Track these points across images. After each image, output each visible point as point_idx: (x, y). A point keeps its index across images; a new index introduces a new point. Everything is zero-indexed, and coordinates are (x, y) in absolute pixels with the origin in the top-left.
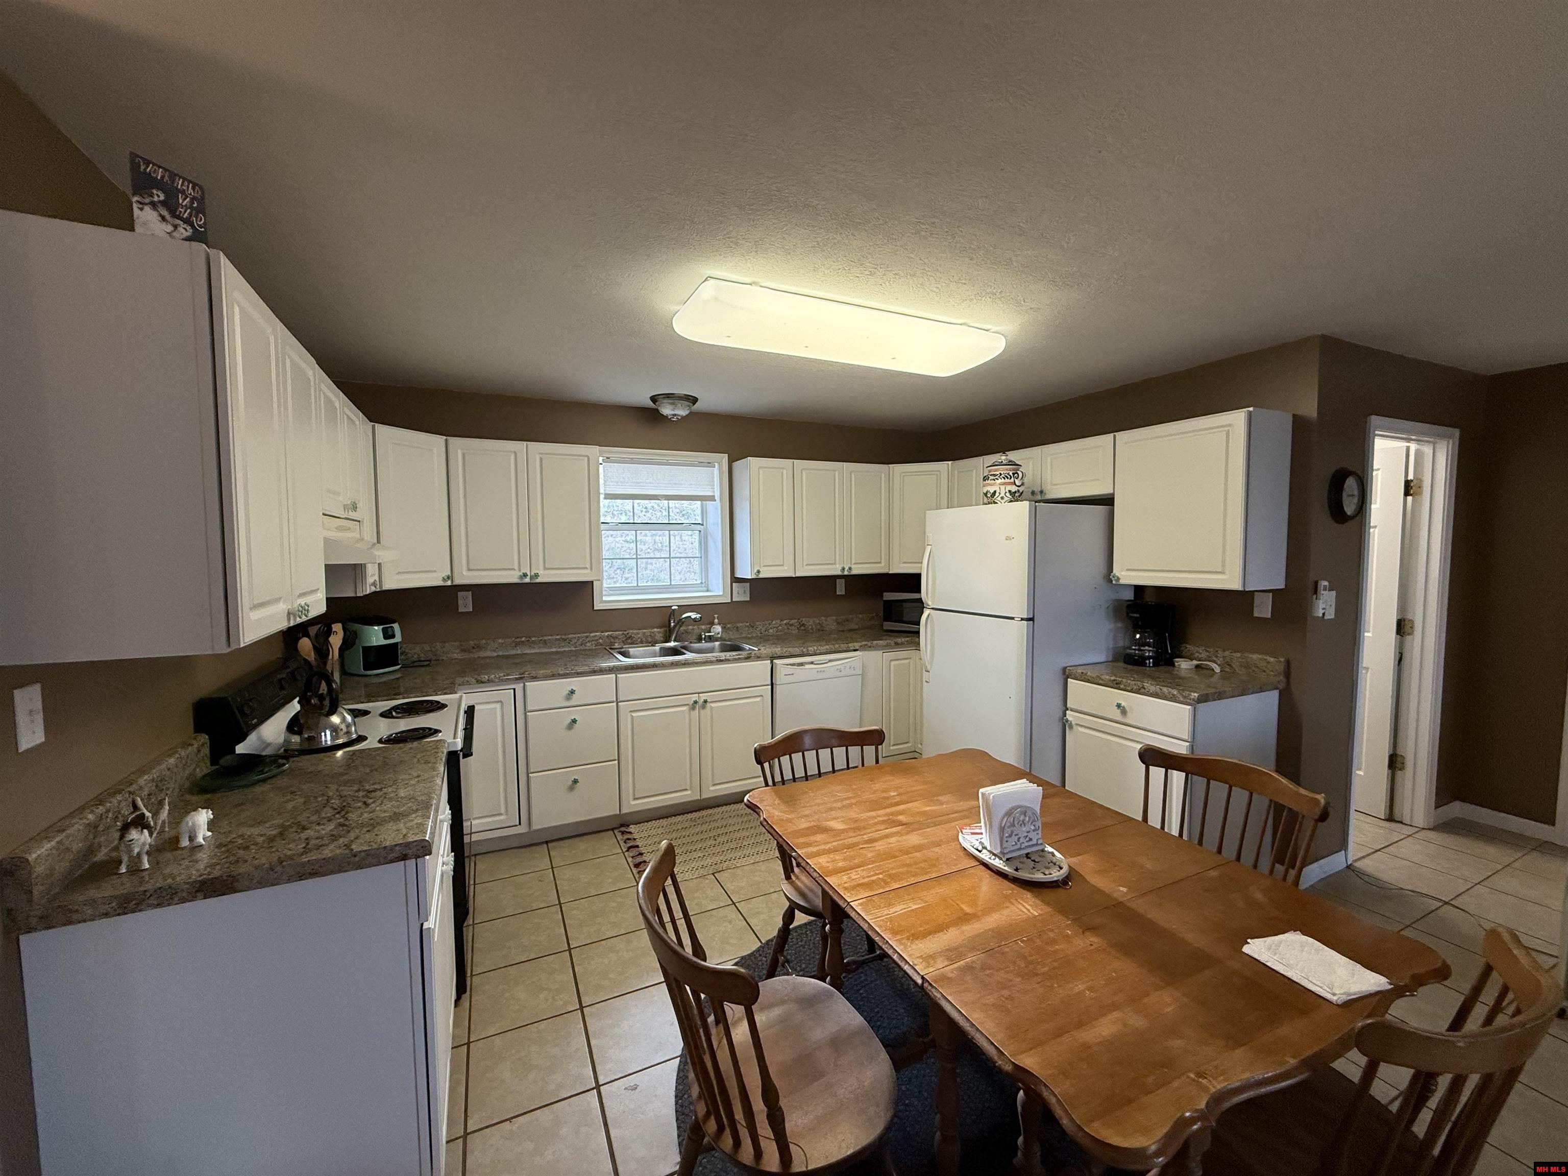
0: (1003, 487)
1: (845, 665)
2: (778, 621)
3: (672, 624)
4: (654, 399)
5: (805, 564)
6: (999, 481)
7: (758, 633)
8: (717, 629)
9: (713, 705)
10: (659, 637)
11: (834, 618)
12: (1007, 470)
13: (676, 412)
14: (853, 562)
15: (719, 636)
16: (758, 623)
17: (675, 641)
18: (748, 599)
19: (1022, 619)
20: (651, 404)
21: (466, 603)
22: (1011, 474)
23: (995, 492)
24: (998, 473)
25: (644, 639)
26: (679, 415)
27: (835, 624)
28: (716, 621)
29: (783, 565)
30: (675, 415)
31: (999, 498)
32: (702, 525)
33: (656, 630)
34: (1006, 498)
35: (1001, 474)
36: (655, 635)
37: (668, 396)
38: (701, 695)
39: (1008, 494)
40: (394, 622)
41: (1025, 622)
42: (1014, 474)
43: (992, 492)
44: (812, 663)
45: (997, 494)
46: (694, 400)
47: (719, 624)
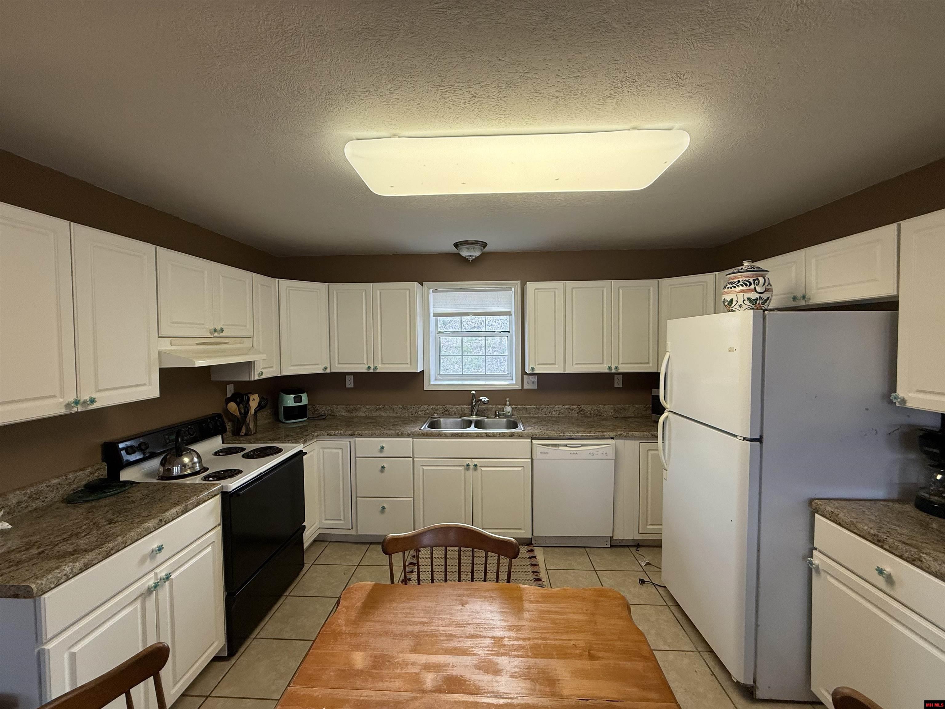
0: (740, 296)
1: (597, 450)
2: (560, 406)
3: (474, 403)
4: (456, 245)
5: (574, 363)
6: (738, 289)
7: (543, 414)
8: (508, 409)
9: (483, 469)
10: (466, 411)
11: (612, 406)
12: (747, 277)
13: (472, 254)
14: (620, 362)
15: (509, 414)
16: (543, 406)
17: (476, 415)
18: (536, 388)
19: (745, 439)
20: (454, 250)
21: (350, 383)
22: (751, 280)
23: (732, 300)
24: (736, 280)
25: (457, 412)
26: (472, 256)
27: (612, 411)
28: (508, 403)
29: (555, 364)
30: (470, 256)
31: (737, 307)
32: (509, 332)
33: (465, 406)
34: (745, 307)
35: (739, 281)
36: (464, 410)
37: (464, 243)
38: (473, 460)
39: (747, 302)
40: (303, 392)
41: (749, 442)
42: (754, 280)
43: (728, 300)
44: (566, 446)
45: (734, 303)
46: (485, 245)
47: (510, 405)
